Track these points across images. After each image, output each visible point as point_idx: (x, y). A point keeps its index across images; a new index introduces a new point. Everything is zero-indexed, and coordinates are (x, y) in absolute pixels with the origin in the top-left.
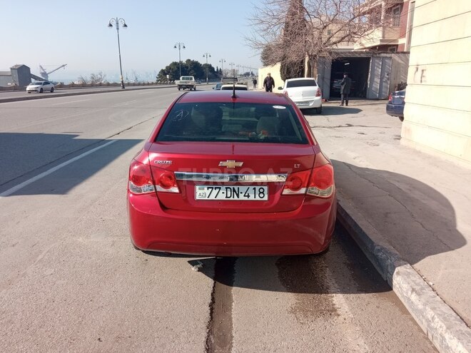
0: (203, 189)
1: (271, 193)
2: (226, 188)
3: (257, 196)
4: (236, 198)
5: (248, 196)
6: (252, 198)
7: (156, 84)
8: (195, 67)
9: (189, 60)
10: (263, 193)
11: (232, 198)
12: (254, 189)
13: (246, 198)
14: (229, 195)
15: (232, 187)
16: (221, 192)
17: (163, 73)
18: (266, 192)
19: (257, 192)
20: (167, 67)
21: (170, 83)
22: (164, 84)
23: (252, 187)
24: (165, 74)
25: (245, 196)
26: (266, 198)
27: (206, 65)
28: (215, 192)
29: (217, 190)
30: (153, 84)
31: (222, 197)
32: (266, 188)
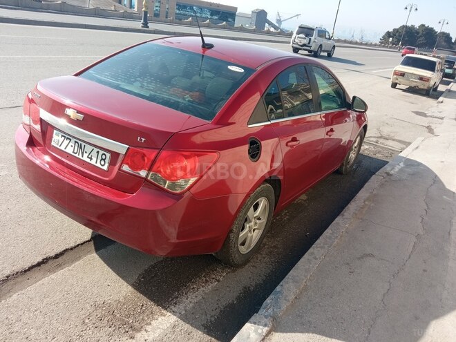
0: (58, 136)
1: (112, 163)
2: (76, 142)
3: (99, 161)
4: (80, 157)
5: (91, 159)
6: (93, 162)
7: (379, 46)
8: (427, 33)
9: (423, 25)
10: (104, 160)
11: (77, 155)
12: (98, 152)
13: (88, 160)
14: (75, 151)
15: (80, 142)
16: (71, 144)
17: (389, 34)
18: (107, 160)
19: (100, 158)
20: (394, 30)
21: (391, 47)
22: (383, 47)
23: (96, 150)
24: (389, 36)
25: (88, 157)
26: (105, 168)
27: (443, 34)
28: (66, 142)
29: (68, 141)
30: (375, 45)
31: (70, 150)
32: (108, 155)
